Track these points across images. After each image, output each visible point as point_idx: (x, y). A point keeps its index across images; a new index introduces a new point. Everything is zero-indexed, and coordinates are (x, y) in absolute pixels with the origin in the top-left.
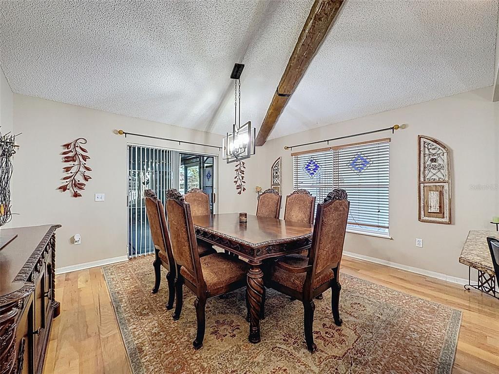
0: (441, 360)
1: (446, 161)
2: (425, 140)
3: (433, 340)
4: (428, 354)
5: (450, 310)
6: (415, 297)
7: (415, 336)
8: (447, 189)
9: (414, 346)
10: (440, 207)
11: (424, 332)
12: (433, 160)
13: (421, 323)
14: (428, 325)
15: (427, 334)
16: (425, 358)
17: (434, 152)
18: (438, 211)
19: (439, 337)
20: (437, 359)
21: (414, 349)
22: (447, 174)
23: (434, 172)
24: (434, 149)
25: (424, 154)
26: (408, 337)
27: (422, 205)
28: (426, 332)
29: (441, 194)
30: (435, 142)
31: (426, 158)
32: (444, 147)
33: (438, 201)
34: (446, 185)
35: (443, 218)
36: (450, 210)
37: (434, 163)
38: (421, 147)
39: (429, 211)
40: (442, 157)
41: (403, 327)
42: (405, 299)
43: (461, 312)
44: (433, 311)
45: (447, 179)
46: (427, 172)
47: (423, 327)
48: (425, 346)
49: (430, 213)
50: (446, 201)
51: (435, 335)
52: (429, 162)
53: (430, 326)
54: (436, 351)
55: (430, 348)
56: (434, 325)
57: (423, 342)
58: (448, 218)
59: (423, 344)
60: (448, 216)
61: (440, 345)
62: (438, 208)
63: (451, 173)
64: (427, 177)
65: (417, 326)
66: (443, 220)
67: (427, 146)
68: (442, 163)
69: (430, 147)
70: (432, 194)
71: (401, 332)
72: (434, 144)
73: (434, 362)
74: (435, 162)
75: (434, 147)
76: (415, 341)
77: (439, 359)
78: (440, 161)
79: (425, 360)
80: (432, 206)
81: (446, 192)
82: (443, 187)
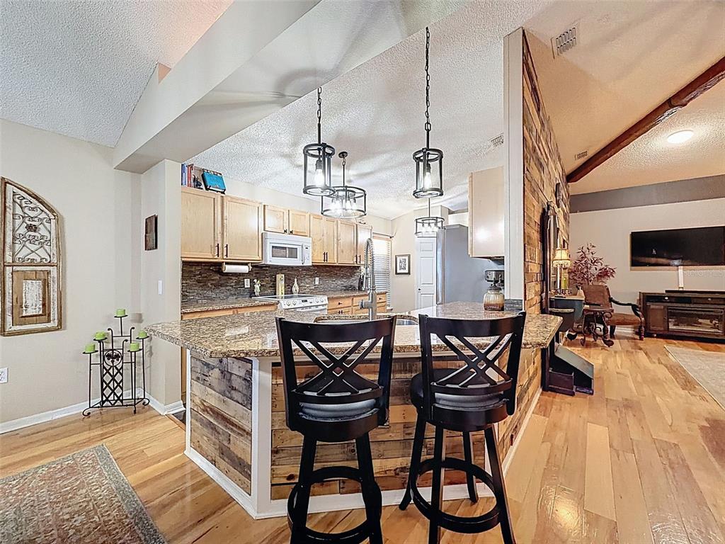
0: (131, 514)
1: (53, 232)
2: (16, 190)
3: (104, 503)
4: (114, 524)
5: (90, 451)
6: (28, 472)
7: (79, 519)
8: (56, 276)
9: (90, 532)
10: (44, 305)
11: (86, 504)
12: (30, 228)
13: (71, 498)
14: (81, 491)
15: (91, 504)
16: (114, 532)
17: (32, 214)
18: (41, 313)
19: (105, 493)
20: (127, 517)
21: (94, 537)
22: (55, 253)
23: (33, 247)
24: (33, 209)
25: (13, 215)
26: (71, 532)
27: (8, 305)
28: (88, 502)
29: (46, 284)
30: (37, 198)
31: (18, 222)
32: (52, 211)
33: (41, 296)
34: (54, 270)
35: (49, 321)
36: (60, 308)
37: (33, 234)
38: (7, 200)
39: (24, 314)
40: (47, 225)
41: (51, 526)
42: (14, 486)
43: (103, 445)
44: (72, 470)
45: (55, 260)
46: (18, 247)
47: (78, 499)
48: (102, 519)
49: (25, 317)
50: (54, 295)
51: (100, 496)
52: (22, 230)
53: (84, 491)
54: (119, 511)
55: (109, 515)
56: (88, 484)
57: (96, 517)
58: (56, 321)
59: (98, 520)
60: (56, 318)
61: (116, 499)
62: (41, 307)
63: (60, 252)
64: (18, 256)
65: (69, 506)
66: (49, 325)
67: (18, 201)
68: (48, 234)
69: (24, 205)
70: (30, 286)
71: (55, 536)
72: (33, 200)
73: (127, 525)
74: (35, 231)
75: (32, 206)
76: (86, 526)
77: (129, 515)
78: (43, 231)
79: (117, 533)
80: (30, 305)
81: (53, 281)
82: (49, 273)
